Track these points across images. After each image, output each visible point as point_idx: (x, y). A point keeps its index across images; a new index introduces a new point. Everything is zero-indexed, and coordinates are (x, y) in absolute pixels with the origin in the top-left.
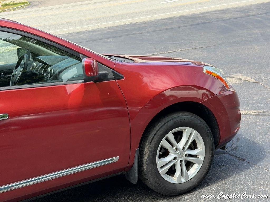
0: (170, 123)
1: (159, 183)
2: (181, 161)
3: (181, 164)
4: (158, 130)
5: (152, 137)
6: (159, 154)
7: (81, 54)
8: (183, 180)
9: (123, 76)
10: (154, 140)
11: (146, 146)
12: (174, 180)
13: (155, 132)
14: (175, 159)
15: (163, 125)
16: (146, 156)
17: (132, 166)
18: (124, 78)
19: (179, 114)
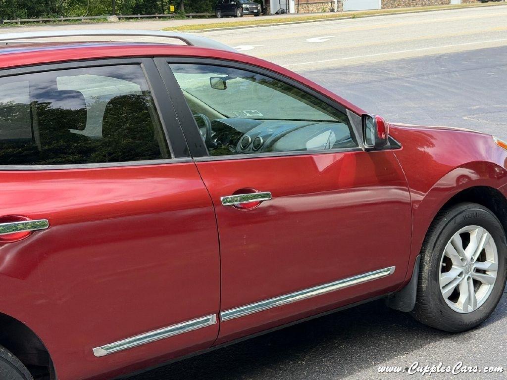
0: (459, 219)
1: (443, 310)
2: (469, 278)
3: (468, 283)
4: (444, 228)
5: (435, 239)
6: (443, 266)
7: (349, 109)
8: (471, 309)
9: (400, 144)
10: (438, 243)
11: (427, 252)
12: (459, 307)
13: (440, 230)
14: (460, 274)
15: (449, 221)
16: (427, 268)
17: (408, 282)
18: (402, 147)
19: (468, 205)
